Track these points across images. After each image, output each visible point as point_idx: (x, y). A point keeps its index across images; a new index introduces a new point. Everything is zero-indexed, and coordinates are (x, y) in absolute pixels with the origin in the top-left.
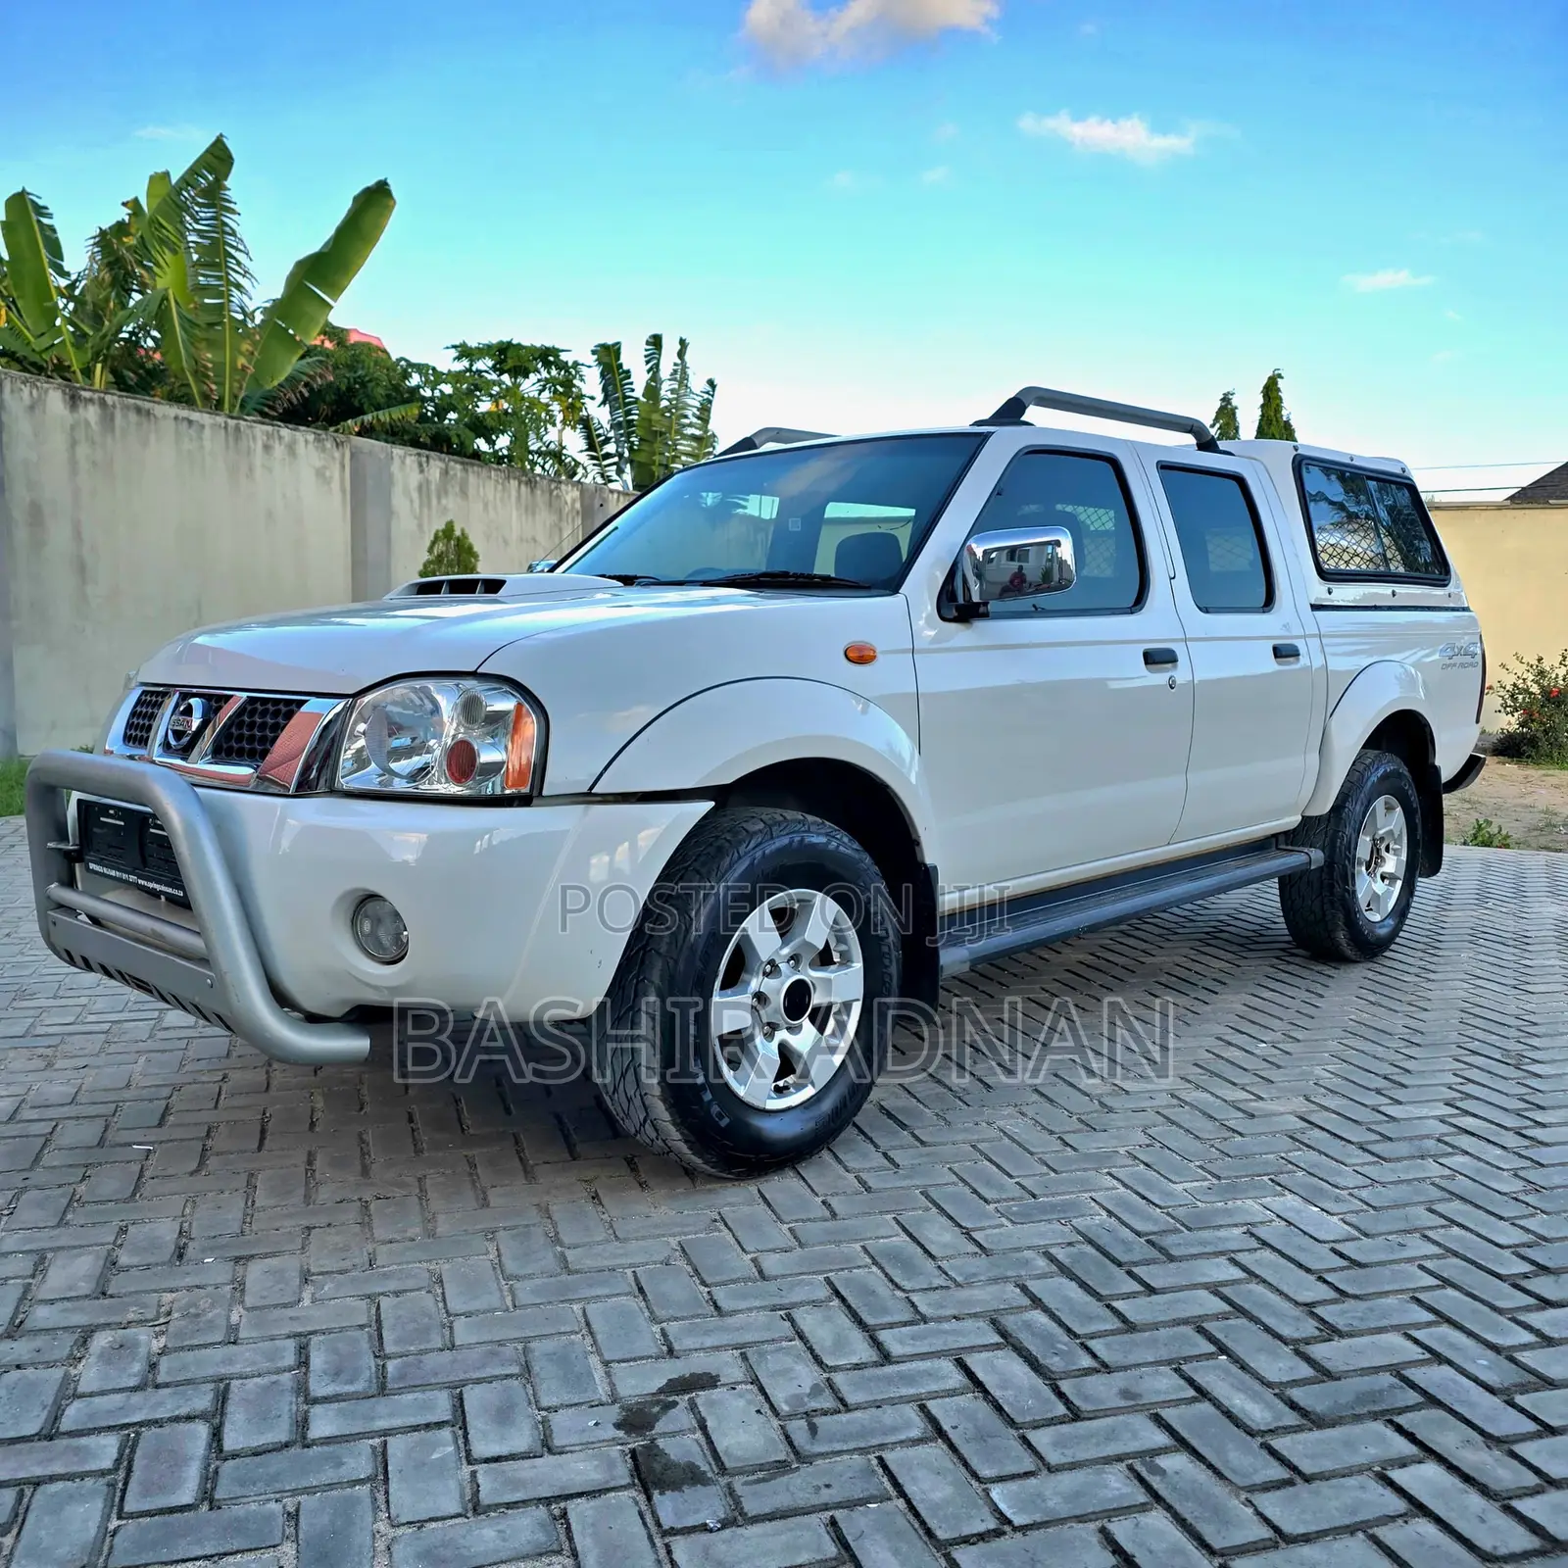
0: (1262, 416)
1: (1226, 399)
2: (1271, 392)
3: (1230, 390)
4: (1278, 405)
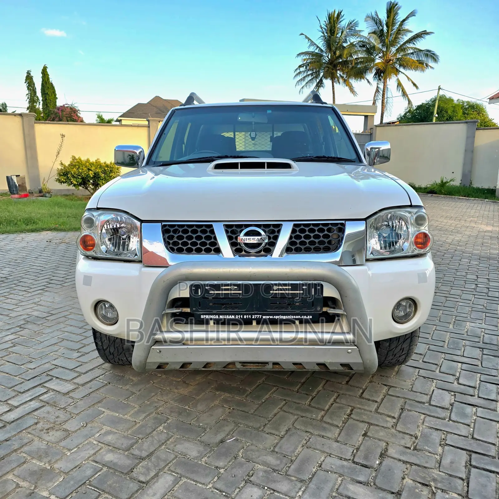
0: (43, 81)
1: (28, 73)
2: (44, 72)
3: (30, 70)
4: (48, 77)
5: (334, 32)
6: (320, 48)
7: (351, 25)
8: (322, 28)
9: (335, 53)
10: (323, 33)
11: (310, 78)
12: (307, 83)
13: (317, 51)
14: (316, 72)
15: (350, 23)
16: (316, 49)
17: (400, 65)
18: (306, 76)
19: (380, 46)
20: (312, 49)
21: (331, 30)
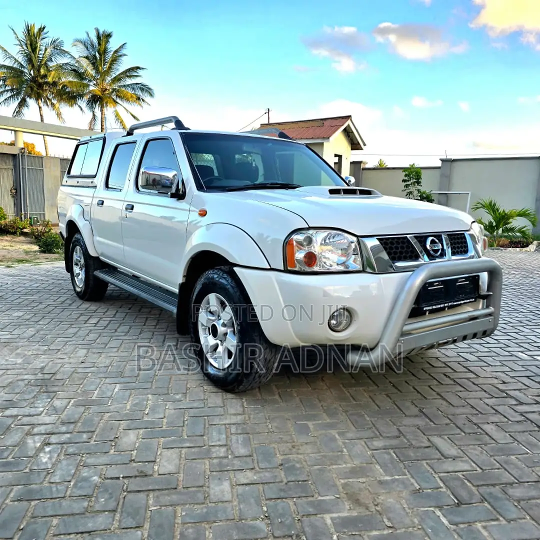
5: (36, 48)
6: (20, 63)
7: (55, 44)
8: (19, 41)
9: (39, 71)
10: (22, 46)
11: (9, 94)
12: (6, 100)
13: (15, 66)
14: (17, 89)
15: (54, 41)
16: (14, 63)
17: (118, 96)
18: (4, 91)
19: (93, 73)
20: (8, 63)
21: (31, 45)
